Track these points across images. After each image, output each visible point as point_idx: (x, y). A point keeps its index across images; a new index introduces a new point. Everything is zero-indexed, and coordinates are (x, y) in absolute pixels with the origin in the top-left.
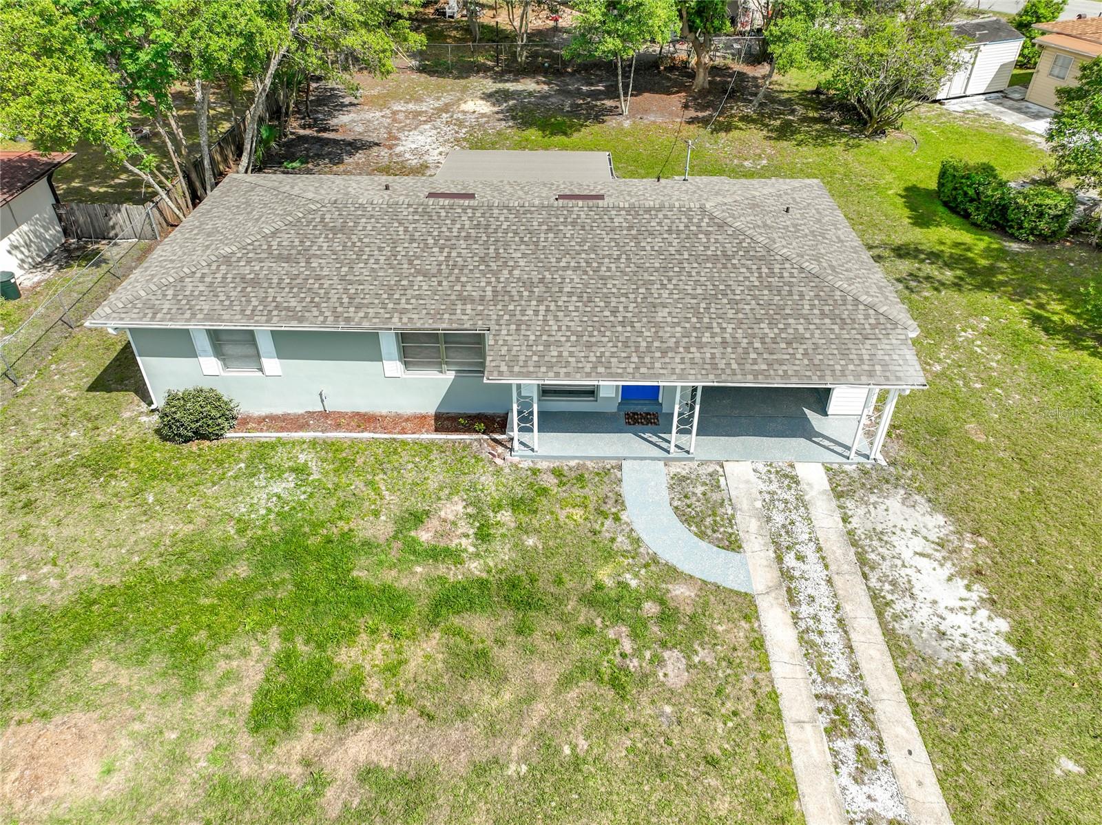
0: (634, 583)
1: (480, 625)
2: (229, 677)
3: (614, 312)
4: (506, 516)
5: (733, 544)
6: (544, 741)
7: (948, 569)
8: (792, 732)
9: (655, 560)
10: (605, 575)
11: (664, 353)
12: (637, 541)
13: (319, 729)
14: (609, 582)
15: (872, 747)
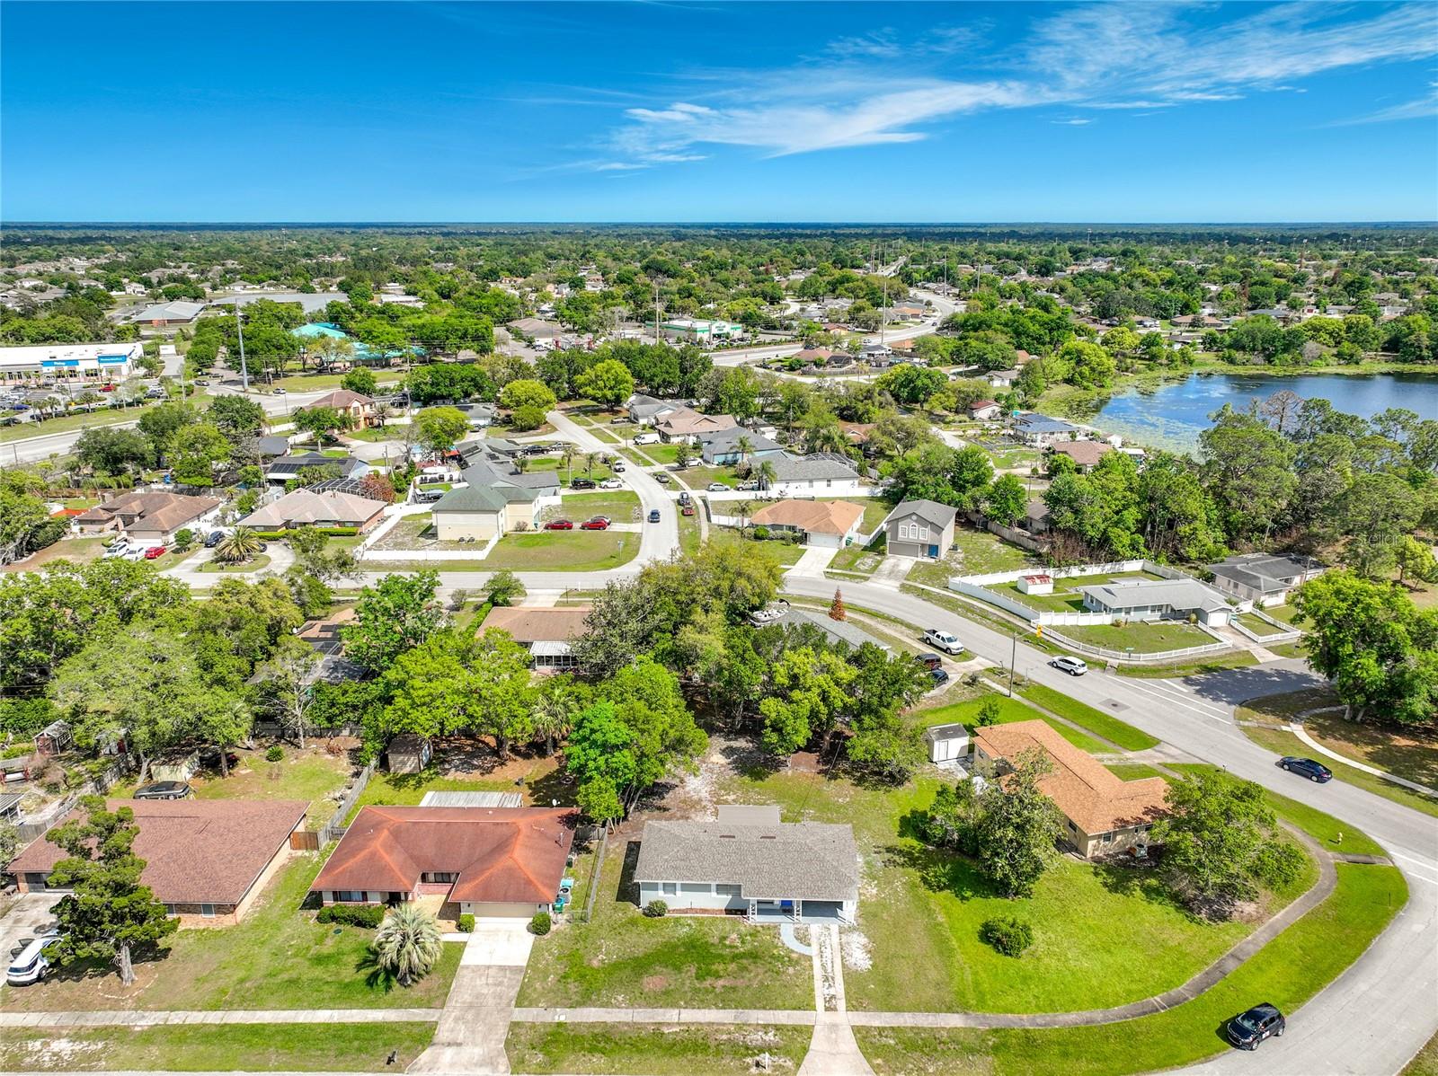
0: (782, 954)
1: (745, 962)
2: (688, 971)
4: (748, 938)
5: (809, 945)
6: (760, 982)
7: (864, 951)
8: (815, 981)
9: (788, 949)
10: (775, 952)
12: (784, 945)
13: (711, 980)
15: (832, 984)
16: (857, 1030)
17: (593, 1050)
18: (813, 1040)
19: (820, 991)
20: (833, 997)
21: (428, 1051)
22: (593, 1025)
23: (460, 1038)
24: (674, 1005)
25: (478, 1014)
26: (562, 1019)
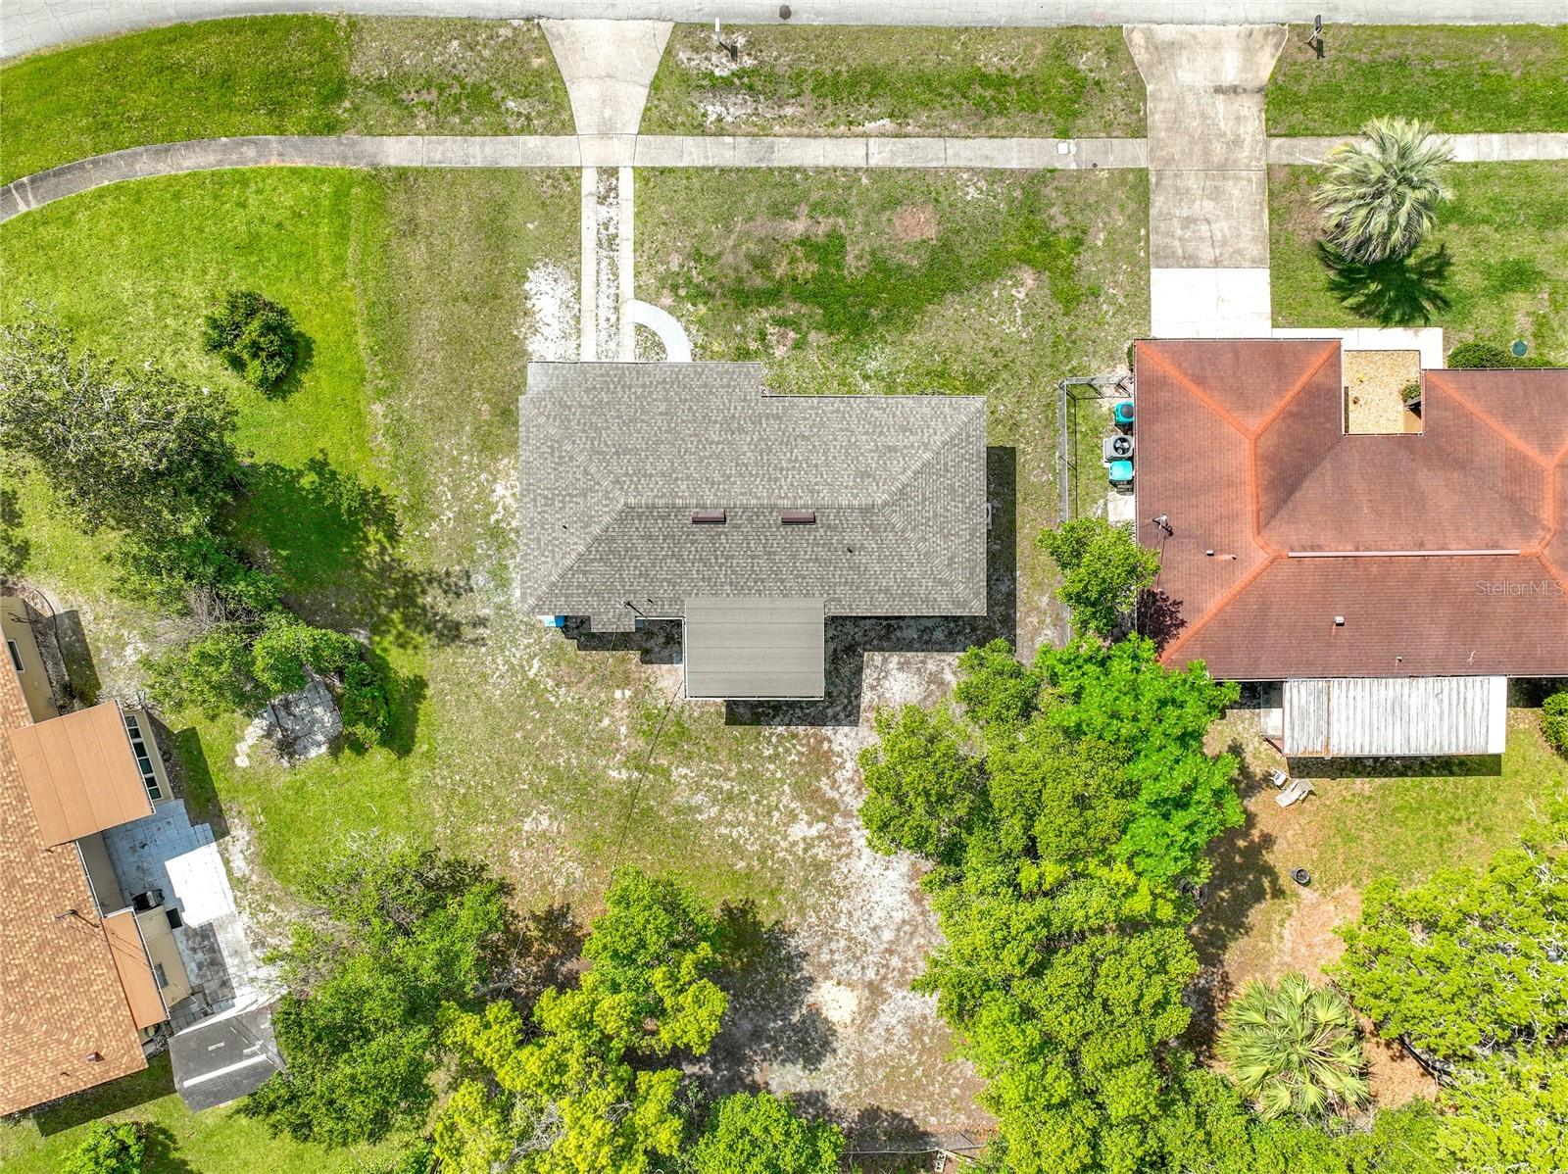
0: (689, 305)
1: (758, 281)
2: (859, 257)
3: (690, 408)
4: (753, 346)
5: (640, 328)
6: (728, 230)
7: (538, 316)
8: (631, 237)
9: (678, 319)
10: (702, 309)
11: (664, 381)
12: (686, 329)
13: (817, 235)
14: (701, 306)
15: (602, 231)
16: (568, 127)
17: (1001, 82)
18: (642, 104)
19: (624, 215)
20: (602, 200)
21: (1265, 75)
22: (1012, 131)
23: (1220, 104)
24: (879, 175)
25: (1206, 152)
26: (1063, 147)
